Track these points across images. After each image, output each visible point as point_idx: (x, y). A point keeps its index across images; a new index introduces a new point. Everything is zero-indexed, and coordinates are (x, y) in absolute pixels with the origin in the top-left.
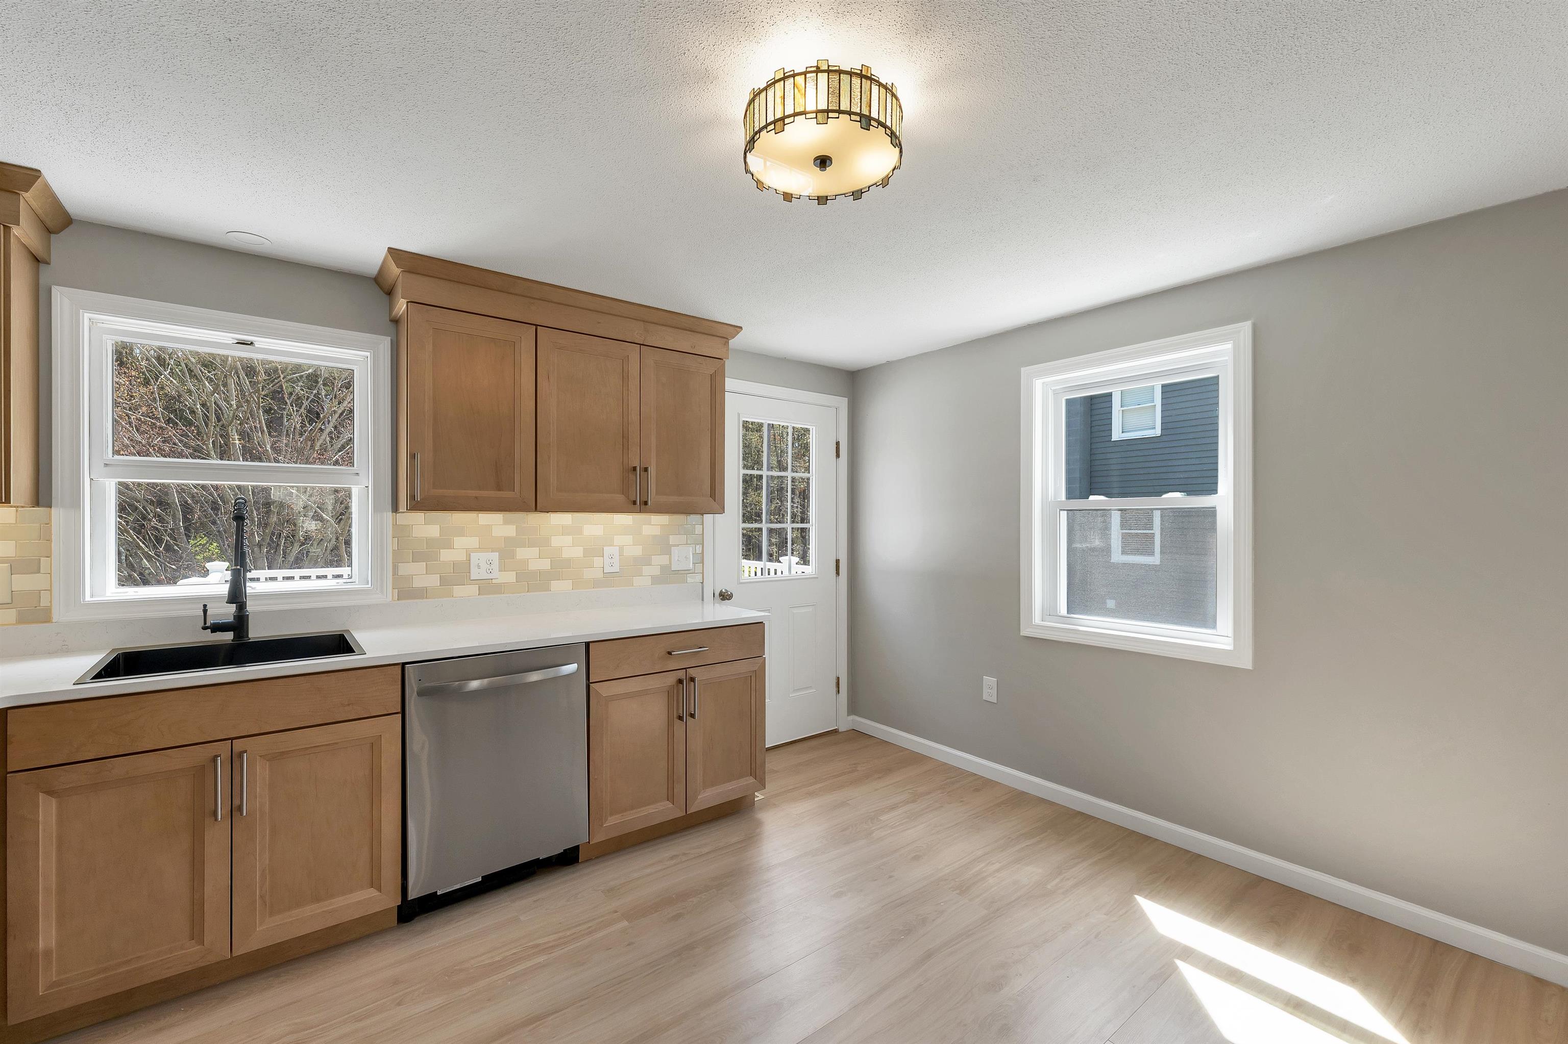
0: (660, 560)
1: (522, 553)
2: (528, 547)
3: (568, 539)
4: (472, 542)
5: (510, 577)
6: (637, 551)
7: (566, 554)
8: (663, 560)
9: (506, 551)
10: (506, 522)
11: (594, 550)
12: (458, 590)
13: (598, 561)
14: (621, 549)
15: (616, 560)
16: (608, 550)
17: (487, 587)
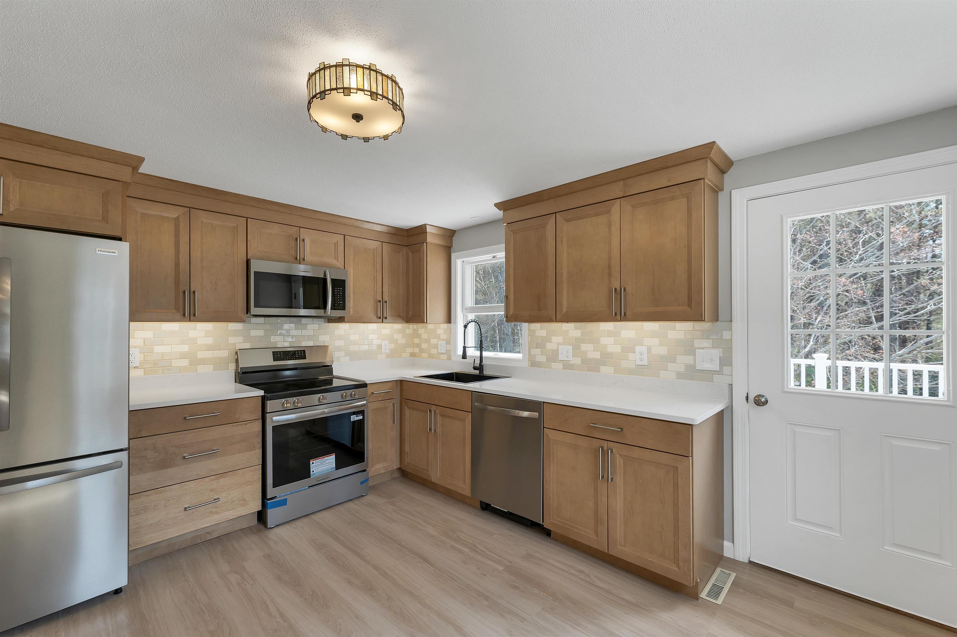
0: (684, 360)
1: (585, 347)
2: (588, 344)
3: (611, 340)
4: (559, 339)
5: (578, 361)
6: (663, 351)
7: (610, 349)
8: (689, 360)
9: (576, 345)
10: (576, 328)
11: (629, 348)
12: (554, 365)
13: (631, 356)
14: (649, 349)
15: (645, 357)
16: (638, 349)
17: (567, 366)
